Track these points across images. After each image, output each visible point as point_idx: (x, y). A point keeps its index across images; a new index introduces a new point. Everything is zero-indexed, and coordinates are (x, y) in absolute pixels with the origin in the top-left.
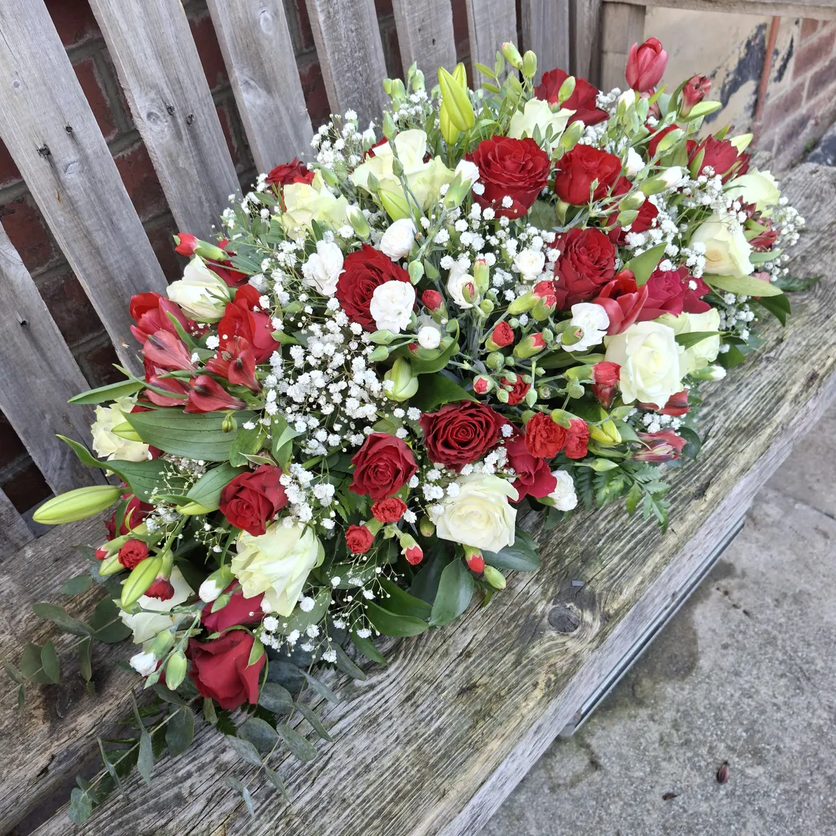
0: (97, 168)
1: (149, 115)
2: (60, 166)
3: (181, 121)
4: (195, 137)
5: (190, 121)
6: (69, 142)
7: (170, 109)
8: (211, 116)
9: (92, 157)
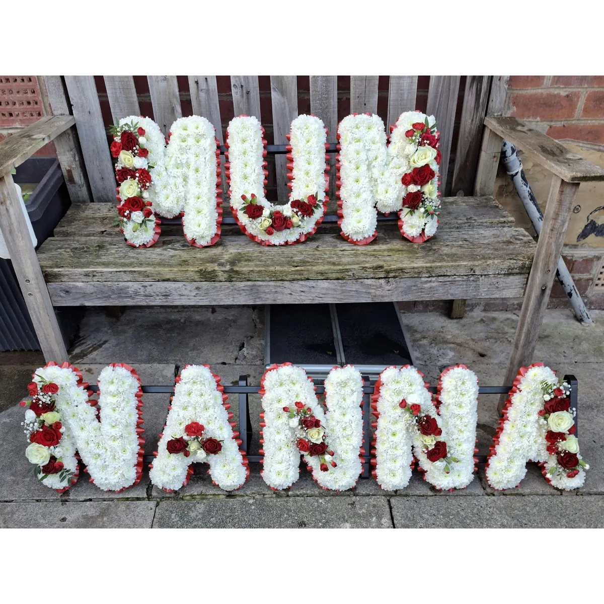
0: (211, 94)
1: (234, 85)
2: (200, 88)
3: (244, 92)
4: (248, 99)
5: (248, 93)
6: (205, 82)
7: (242, 86)
8: (256, 94)
9: (211, 91)
